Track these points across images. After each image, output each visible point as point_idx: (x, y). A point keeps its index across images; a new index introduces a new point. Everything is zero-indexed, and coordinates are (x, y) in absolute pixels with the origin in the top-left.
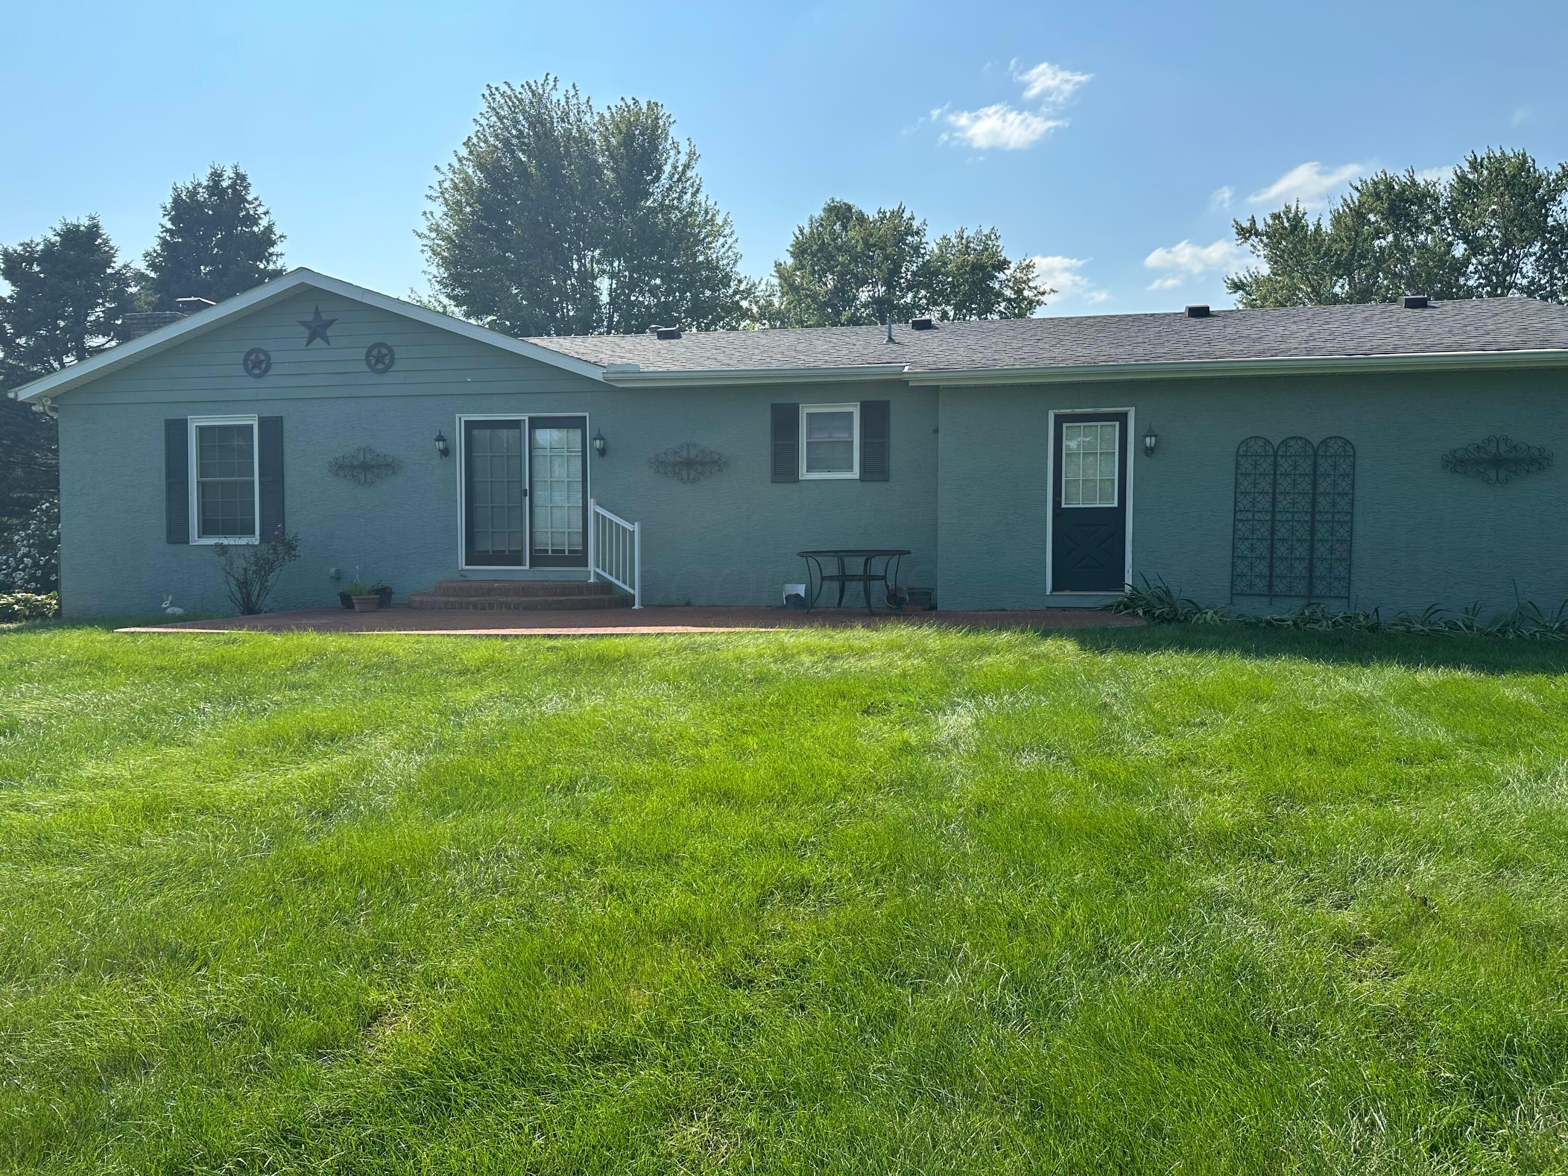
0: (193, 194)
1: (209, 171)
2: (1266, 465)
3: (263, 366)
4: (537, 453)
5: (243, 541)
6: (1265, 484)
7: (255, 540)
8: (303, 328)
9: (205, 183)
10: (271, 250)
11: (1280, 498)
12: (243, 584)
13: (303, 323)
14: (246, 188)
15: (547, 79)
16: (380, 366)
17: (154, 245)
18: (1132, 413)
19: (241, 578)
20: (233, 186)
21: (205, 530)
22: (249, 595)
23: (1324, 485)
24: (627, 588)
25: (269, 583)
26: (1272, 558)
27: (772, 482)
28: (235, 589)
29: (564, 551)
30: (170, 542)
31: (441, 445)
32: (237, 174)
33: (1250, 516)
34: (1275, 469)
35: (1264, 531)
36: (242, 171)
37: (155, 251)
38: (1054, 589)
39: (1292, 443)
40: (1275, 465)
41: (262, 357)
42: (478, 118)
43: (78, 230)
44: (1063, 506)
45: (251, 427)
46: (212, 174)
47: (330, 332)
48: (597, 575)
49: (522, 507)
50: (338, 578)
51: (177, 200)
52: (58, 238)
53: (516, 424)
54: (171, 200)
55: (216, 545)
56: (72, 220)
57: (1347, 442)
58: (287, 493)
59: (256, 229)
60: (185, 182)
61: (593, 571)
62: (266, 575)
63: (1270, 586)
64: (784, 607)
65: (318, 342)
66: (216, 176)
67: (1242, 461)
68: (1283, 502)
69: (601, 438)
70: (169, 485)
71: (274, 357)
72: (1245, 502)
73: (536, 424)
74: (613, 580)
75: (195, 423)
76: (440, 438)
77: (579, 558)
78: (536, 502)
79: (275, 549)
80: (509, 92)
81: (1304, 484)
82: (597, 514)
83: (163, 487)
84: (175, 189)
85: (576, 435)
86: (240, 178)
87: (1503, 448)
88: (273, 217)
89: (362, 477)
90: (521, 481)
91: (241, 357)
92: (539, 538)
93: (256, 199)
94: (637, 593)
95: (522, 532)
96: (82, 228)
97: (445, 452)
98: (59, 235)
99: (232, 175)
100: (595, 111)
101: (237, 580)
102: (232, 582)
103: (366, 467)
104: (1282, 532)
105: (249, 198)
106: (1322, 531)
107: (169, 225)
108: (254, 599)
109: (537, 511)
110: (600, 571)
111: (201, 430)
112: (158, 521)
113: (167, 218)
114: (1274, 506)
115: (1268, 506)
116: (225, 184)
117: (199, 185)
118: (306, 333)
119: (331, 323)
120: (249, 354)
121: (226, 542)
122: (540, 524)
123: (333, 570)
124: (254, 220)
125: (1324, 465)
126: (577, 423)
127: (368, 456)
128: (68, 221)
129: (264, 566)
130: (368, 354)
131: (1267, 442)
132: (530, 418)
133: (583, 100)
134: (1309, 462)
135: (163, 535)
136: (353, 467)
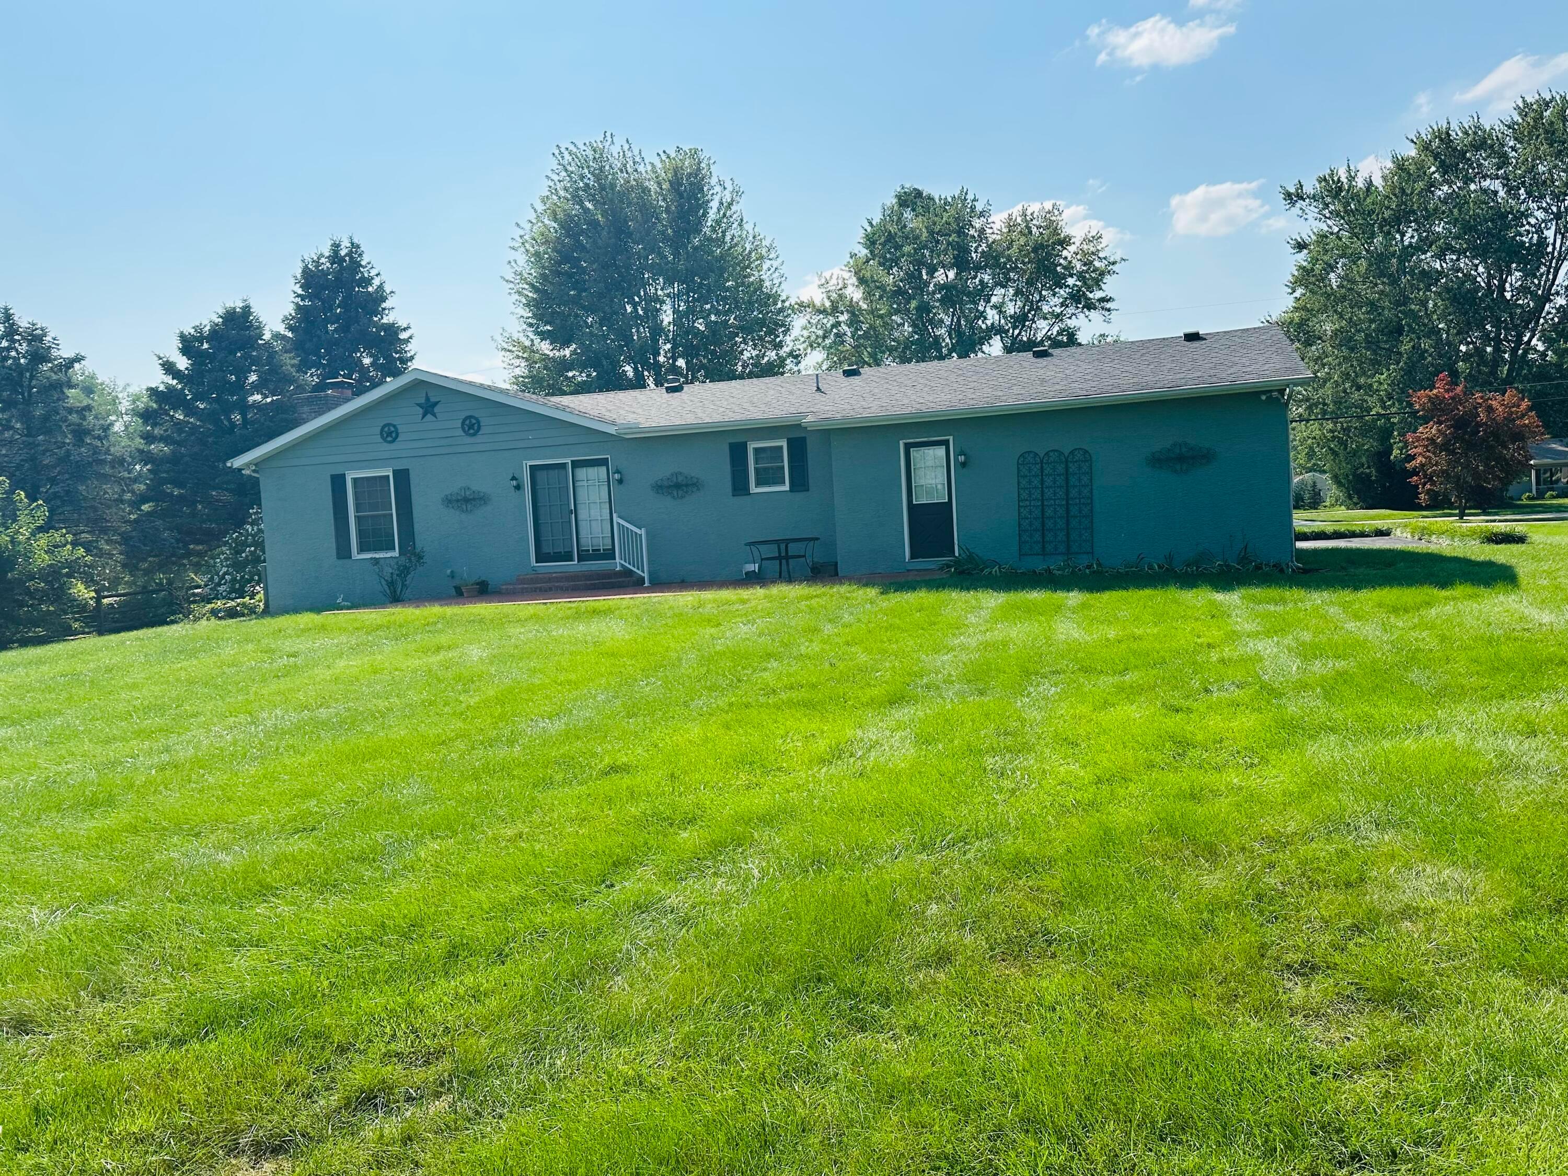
0: (317, 263)
1: (330, 243)
2: (1036, 469)
3: (394, 435)
4: (578, 484)
5: (389, 555)
6: (1036, 482)
7: (396, 553)
8: (418, 408)
9: (327, 254)
10: (384, 305)
11: (1046, 491)
12: (391, 584)
13: (418, 405)
14: (360, 255)
15: (605, 136)
16: (472, 431)
17: (290, 309)
18: (951, 438)
19: (390, 579)
20: (350, 254)
21: (361, 550)
22: (395, 592)
23: (1073, 480)
24: (639, 572)
25: (407, 582)
26: (1043, 530)
27: (733, 496)
28: (386, 587)
29: (599, 550)
30: (339, 558)
31: (514, 483)
32: (352, 244)
33: (1028, 503)
34: (1042, 472)
35: (1038, 512)
36: (356, 241)
37: (290, 315)
38: (913, 556)
39: (1051, 454)
40: (1042, 469)
41: (392, 429)
42: (550, 174)
43: (235, 312)
44: (914, 502)
45: (388, 476)
46: (332, 246)
47: (436, 410)
48: (622, 565)
49: (570, 522)
50: (452, 576)
51: (306, 271)
52: (221, 320)
53: (563, 466)
54: (300, 271)
55: (371, 559)
56: (229, 304)
57: (1086, 452)
58: (415, 520)
59: (370, 289)
60: (310, 254)
61: (619, 563)
62: (405, 577)
63: (1044, 547)
64: (743, 579)
65: (429, 417)
66: (336, 246)
67: (1021, 467)
68: (1049, 493)
69: (618, 472)
70: (336, 519)
71: (401, 429)
72: (1024, 495)
73: (576, 464)
74: (631, 567)
75: (350, 476)
76: (514, 478)
77: (609, 554)
78: (580, 517)
79: (410, 559)
80: (575, 150)
81: (1060, 481)
82: (619, 524)
83: (332, 521)
84: (303, 261)
85: (603, 470)
86: (355, 246)
87: (1184, 450)
88: (383, 277)
89: (464, 507)
90: (569, 504)
91: (378, 430)
92: (582, 541)
93: (369, 263)
94: (646, 575)
95: (571, 539)
96: (238, 310)
97: (518, 487)
98: (221, 317)
99: (349, 245)
100: (646, 161)
101: (386, 581)
102: (384, 582)
103: (466, 500)
104: (1049, 512)
105: (363, 263)
106: (1074, 510)
107: (300, 291)
108: (398, 593)
109: (581, 524)
110: (623, 562)
111: (355, 480)
112: (330, 544)
113: (298, 285)
114: (1042, 496)
115: (1039, 496)
116: (343, 253)
117: (322, 255)
118: (421, 411)
119: (436, 403)
120: (383, 427)
121: (377, 556)
122: (583, 533)
123: (449, 571)
124: (368, 281)
125: (1073, 468)
126: (603, 462)
127: (468, 493)
128: (227, 305)
129: (404, 571)
130: (463, 423)
131: (1036, 454)
132: (572, 461)
133: (636, 152)
134: (1063, 466)
135: (334, 552)
136: (458, 501)
